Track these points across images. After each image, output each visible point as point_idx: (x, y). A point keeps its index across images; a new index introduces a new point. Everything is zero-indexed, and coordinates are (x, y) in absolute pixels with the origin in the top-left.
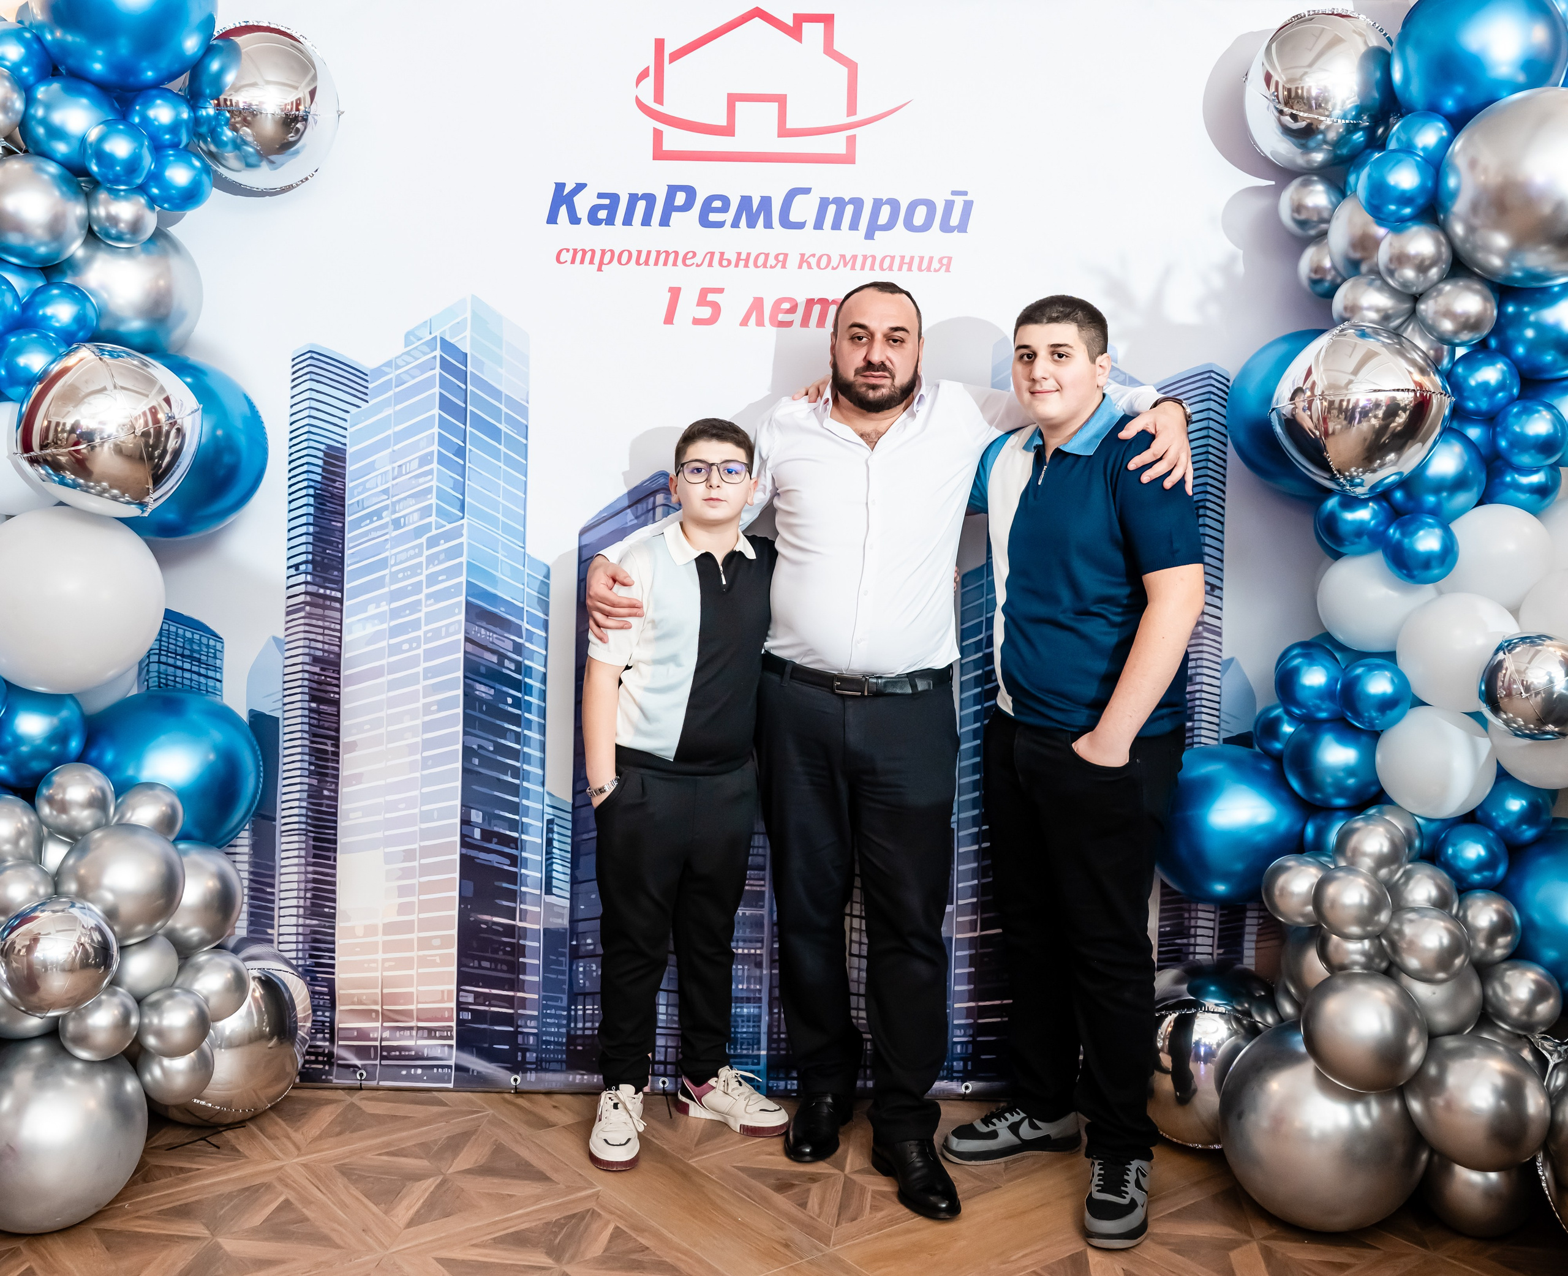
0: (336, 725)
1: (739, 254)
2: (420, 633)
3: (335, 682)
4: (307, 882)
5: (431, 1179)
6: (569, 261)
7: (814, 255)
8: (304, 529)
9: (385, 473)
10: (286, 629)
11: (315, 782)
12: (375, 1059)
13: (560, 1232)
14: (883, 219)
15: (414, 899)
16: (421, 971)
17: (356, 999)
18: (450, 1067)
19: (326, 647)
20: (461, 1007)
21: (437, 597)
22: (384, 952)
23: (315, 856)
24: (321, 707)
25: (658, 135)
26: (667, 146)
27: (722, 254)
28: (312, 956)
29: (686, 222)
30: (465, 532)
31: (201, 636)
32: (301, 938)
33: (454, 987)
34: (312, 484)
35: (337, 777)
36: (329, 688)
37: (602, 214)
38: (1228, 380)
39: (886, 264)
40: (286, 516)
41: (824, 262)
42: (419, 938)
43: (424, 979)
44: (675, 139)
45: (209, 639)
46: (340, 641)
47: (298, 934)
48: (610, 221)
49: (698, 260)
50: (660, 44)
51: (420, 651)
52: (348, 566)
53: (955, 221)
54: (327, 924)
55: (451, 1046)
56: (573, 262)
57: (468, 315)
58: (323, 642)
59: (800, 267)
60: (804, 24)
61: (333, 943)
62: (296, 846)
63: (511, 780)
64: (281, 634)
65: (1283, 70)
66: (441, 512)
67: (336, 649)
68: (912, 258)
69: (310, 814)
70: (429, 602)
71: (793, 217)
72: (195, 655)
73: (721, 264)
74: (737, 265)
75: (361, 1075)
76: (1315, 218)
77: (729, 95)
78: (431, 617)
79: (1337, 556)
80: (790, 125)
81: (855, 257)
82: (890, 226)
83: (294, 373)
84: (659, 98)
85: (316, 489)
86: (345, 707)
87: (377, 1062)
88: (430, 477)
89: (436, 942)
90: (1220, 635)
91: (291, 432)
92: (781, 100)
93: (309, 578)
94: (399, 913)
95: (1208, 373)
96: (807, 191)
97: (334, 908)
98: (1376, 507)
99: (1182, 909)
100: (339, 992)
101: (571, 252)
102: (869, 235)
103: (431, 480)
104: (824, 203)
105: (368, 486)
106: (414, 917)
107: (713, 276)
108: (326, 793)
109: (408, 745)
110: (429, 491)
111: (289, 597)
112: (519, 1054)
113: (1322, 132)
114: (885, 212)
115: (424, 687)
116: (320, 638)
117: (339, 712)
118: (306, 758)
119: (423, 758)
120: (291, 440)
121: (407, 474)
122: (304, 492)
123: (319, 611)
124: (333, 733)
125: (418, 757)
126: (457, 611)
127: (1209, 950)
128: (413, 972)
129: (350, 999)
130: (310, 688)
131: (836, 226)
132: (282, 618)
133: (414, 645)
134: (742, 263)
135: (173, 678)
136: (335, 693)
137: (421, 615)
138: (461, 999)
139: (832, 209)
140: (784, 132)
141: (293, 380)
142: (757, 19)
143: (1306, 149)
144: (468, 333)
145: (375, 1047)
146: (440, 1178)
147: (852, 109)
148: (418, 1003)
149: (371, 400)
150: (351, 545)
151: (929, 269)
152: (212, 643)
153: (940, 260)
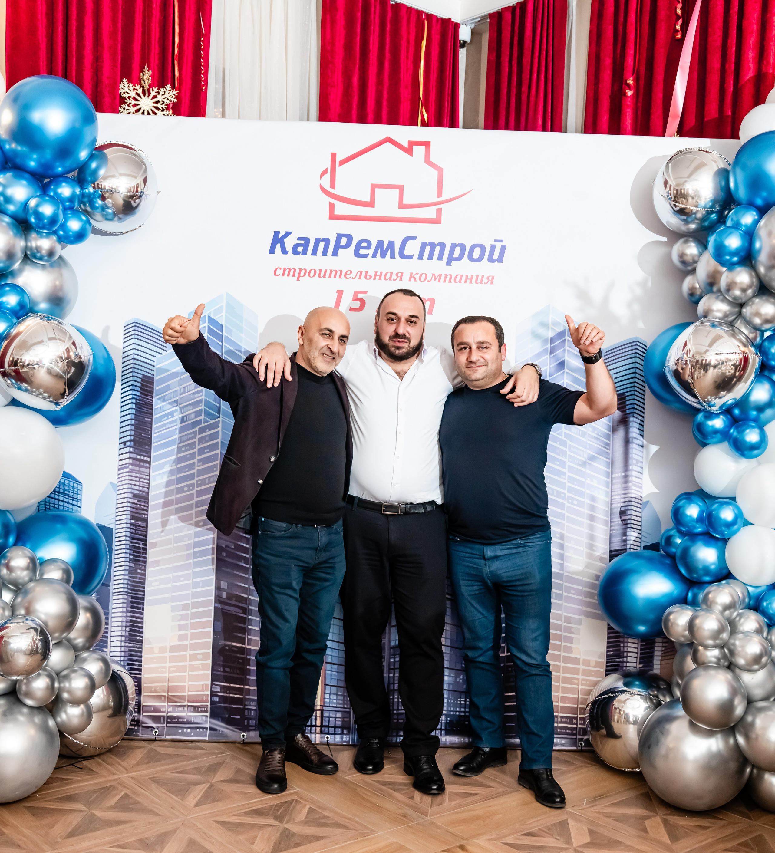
0: (145, 533)
1: (376, 272)
2: (194, 481)
3: (145, 508)
4: (127, 622)
5: (204, 785)
6: (281, 274)
7: (418, 274)
8: (129, 422)
9: (176, 391)
10: (118, 478)
11: (133, 565)
12: (164, 723)
13: (279, 809)
14: (457, 254)
15: (188, 632)
16: (190, 673)
17: (153, 689)
18: (206, 728)
19: (141, 488)
20: (213, 694)
21: (204, 461)
22: (170, 662)
23: (132, 607)
24: (137, 522)
25: (332, 206)
26: (337, 212)
27: (367, 272)
28: (128, 664)
29: (347, 254)
30: (220, 425)
31: (69, 481)
32: (123, 654)
33: (209, 683)
34: (134, 397)
35: (145, 562)
36: (142, 512)
37: (300, 249)
38: (646, 347)
39: (458, 279)
40: (119, 414)
41: (422, 277)
42: (190, 654)
43: (192, 678)
44: (341, 208)
45: (74, 483)
46: (149, 486)
47: (121, 651)
48: (304, 253)
49: (353, 275)
50: (334, 156)
51: (194, 492)
52: (154, 443)
53: (496, 256)
54: (138, 646)
55: (207, 716)
56: (283, 275)
57: (224, 304)
58: (139, 486)
59: (410, 280)
60: (415, 147)
61: (141, 657)
62: (121, 601)
63: (244, 565)
64: (115, 481)
65: (675, 179)
66: (207, 414)
67: (146, 490)
68: (472, 276)
69: (130, 583)
70: (199, 464)
71: (407, 252)
72: (66, 492)
73: (366, 278)
74: (375, 279)
75: (156, 732)
76: (691, 261)
77: (372, 184)
78: (200, 473)
79: (704, 445)
80: (405, 202)
81: (440, 275)
82: (460, 258)
83: (125, 334)
84: (333, 185)
85: (136, 399)
86: (150, 522)
87: (165, 725)
88: (201, 394)
89: (200, 657)
90: (641, 488)
91: (123, 367)
92: (401, 188)
93: (132, 450)
94: (179, 640)
95: (635, 343)
96: (414, 238)
97: (142, 637)
98: (724, 418)
99: (619, 641)
100: (144, 685)
101: (282, 270)
102: (449, 263)
103: (202, 396)
104: (424, 245)
105: (166, 398)
106: (187, 642)
107: (361, 285)
108: (139, 571)
109: (186, 545)
110: (200, 401)
111: (120, 460)
112: (246, 721)
113: (695, 214)
114: (458, 250)
115: (196, 512)
116: (137, 483)
117: (147, 525)
118: (128, 551)
119: (194, 552)
120: (123, 372)
121: (188, 392)
122: (130, 401)
123: (137, 468)
124: (143, 538)
125: (191, 551)
126: (215, 469)
127: (634, 665)
128: (186, 674)
129: (150, 689)
130: (131, 512)
131: (430, 257)
132: (116, 472)
133: (191, 488)
134: (378, 277)
135: (53, 505)
136: (145, 514)
137: (195, 471)
138: (213, 690)
139: (428, 248)
140: (402, 206)
141: (125, 338)
142: (388, 143)
143: (686, 222)
144: (224, 314)
145: (164, 716)
146: (209, 784)
147: (440, 194)
148: (189, 691)
149: (169, 350)
150: (156, 431)
151: (481, 282)
152: (76, 485)
153: (488, 278)
